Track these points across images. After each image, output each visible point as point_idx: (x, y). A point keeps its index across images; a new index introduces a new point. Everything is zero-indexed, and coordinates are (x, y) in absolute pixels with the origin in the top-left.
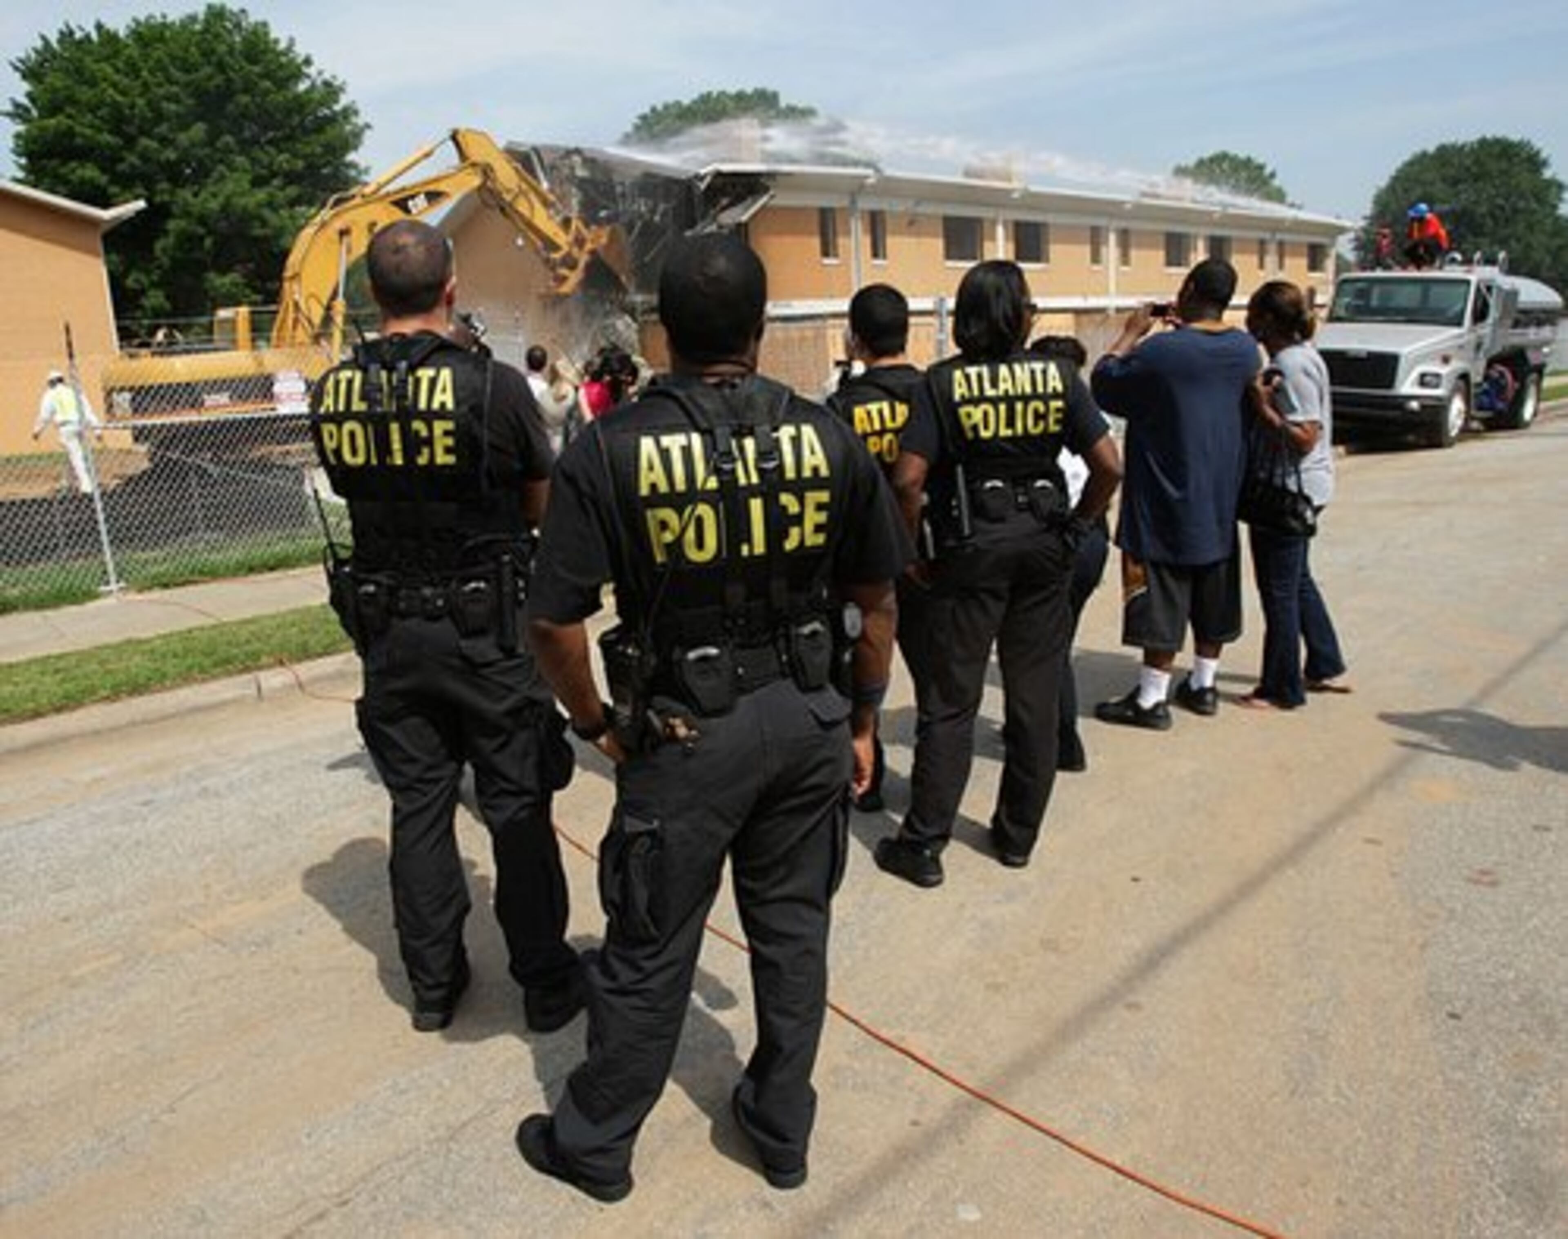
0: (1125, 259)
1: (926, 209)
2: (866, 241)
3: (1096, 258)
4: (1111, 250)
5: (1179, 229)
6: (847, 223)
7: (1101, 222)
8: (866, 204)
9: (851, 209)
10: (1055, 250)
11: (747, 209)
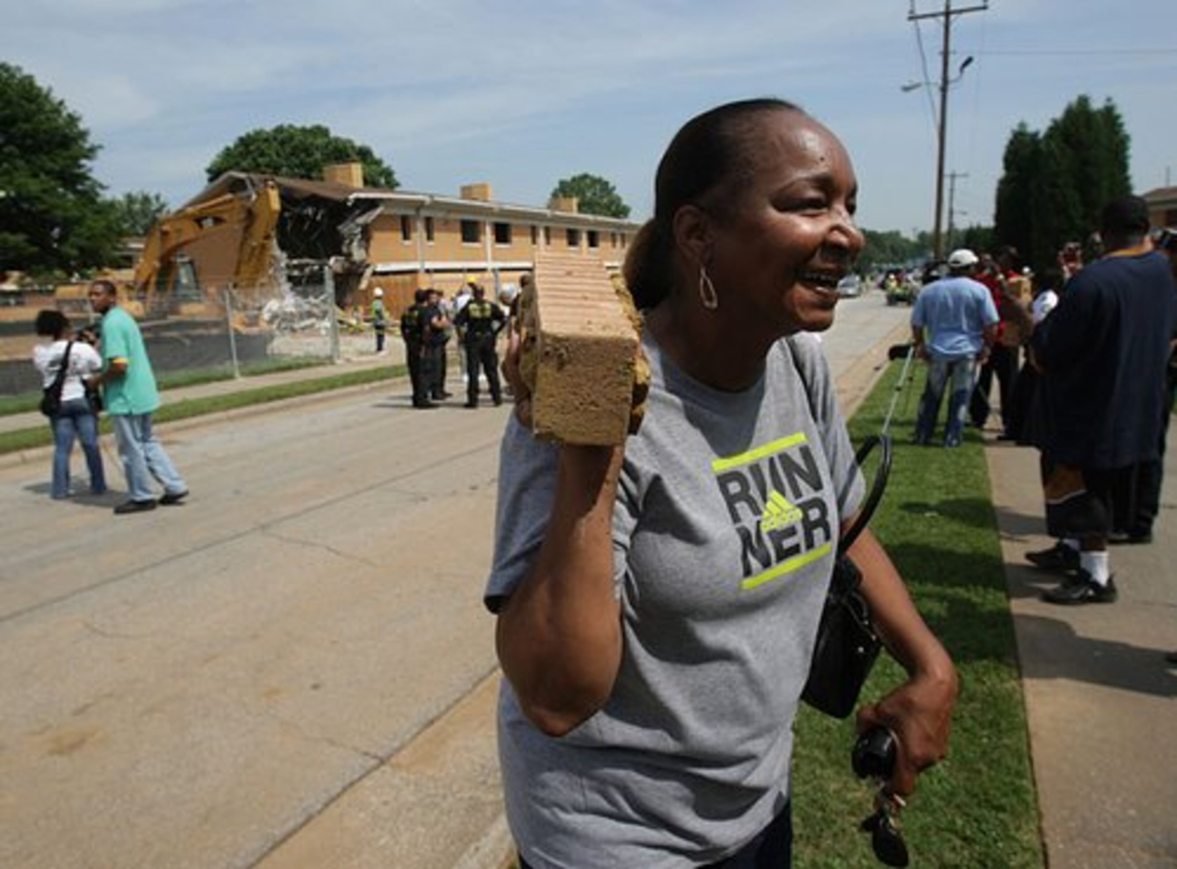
0: (548, 243)
1: (453, 216)
2: (424, 235)
3: (534, 242)
4: (541, 238)
5: (572, 227)
6: (415, 224)
7: (536, 223)
8: (424, 213)
9: (417, 216)
10: (515, 239)
11: (370, 216)
